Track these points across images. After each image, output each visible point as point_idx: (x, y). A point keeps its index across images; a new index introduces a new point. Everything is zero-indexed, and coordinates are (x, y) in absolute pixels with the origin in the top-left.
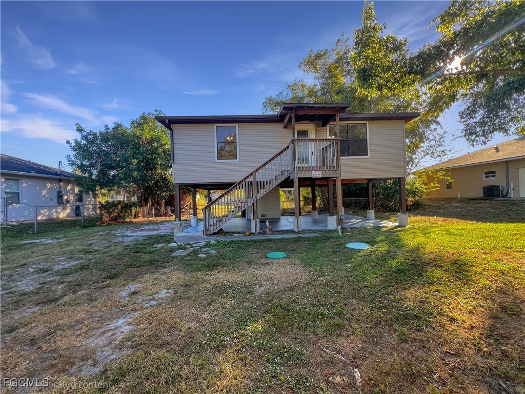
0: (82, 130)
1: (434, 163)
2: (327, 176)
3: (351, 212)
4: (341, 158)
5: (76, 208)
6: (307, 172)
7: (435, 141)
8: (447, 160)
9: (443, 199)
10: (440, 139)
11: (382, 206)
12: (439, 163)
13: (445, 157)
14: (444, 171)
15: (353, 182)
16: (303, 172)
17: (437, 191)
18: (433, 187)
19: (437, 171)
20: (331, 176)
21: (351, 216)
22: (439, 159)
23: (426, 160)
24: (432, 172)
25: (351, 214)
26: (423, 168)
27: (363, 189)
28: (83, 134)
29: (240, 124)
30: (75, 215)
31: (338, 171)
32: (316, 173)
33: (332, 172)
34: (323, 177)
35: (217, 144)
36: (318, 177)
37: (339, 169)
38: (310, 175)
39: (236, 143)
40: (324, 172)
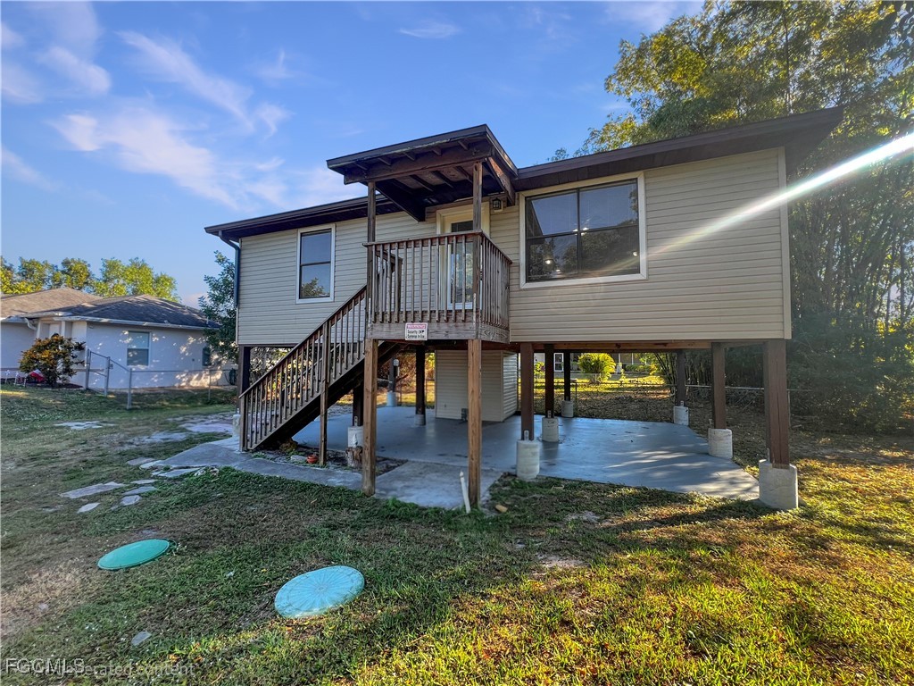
2: (441, 336)
5: (231, 373)
6: (393, 325)
16: (386, 327)
29: (338, 224)
30: (227, 383)
31: (470, 321)
32: (413, 330)
33: (456, 326)
34: (430, 338)
35: (301, 267)
36: (418, 339)
37: (474, 317)
38: (400, 332)
39: (330, 262)
40: (435, 326)
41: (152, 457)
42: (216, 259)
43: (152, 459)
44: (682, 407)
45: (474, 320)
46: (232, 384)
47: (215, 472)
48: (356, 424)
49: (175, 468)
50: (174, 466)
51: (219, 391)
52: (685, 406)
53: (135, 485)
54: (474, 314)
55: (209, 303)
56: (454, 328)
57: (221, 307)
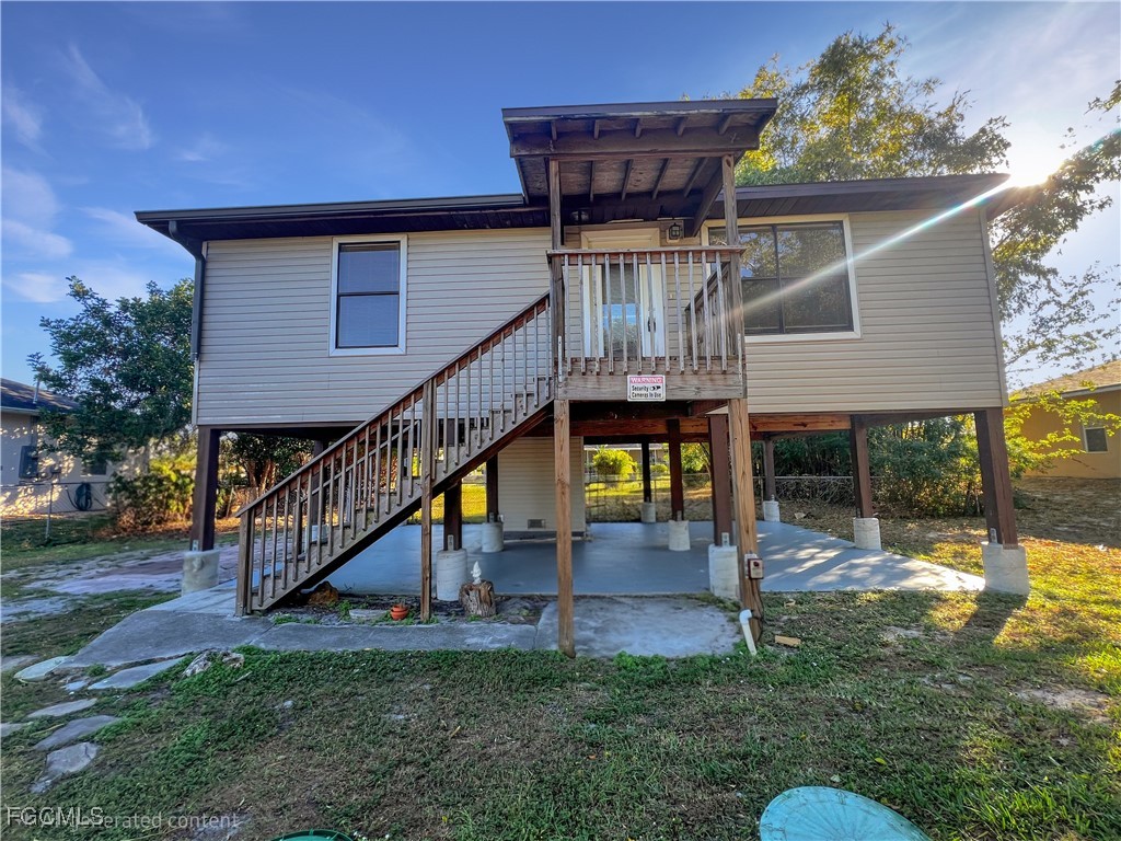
0: (86, 293)
1: (1056, 373)
2: (689, 394)
3: (800, 515)
4: (748, 339)
5: (80, 489)
6: (605, 379)
7: (1058, 303)
8: (1099, 362)
9: (1079, 482)
10: (1074, 298)
11: (893, 498)
12: (1070, 372)
13: (1096, 354)
14: (1092, 396)
15: (802, 428)
16: (592, 379)
17: (1075, 459)
18: (1055, 446)
19: (1069, 397)
20: (707, 395)
21: (800, 531)
22: (1072, 361)
23: (1029, 366)
24: (1053, 401)
25: (800, 524)
26: (1019, 388)
27: (831, 449)
28: (89, 302)
29: (412, 235)
30: (72, 508)
31: (734, 373)
32: (640, 386)
33: (712, 380)
34: (669, 398)
35: (338, 297)
36: (649, 399)
37: (740, 366)
38: (618, 389)
39: (397, 293)
40: (677, 381)
41: (26, 652)
42: (69, 290)
43: (29, 659)
44: (773, 501)
45: (740, 371)
46: (81, 509)
47: (235, 660)
48: (451, 547)
49: (119, 668)
50: (114, 664)
51: (62, 522)
52: (776, 500)
53: (51, 720)
54: (740, 362)
55: (55, 365)
56: (709, 384)
57: (81, 373)
